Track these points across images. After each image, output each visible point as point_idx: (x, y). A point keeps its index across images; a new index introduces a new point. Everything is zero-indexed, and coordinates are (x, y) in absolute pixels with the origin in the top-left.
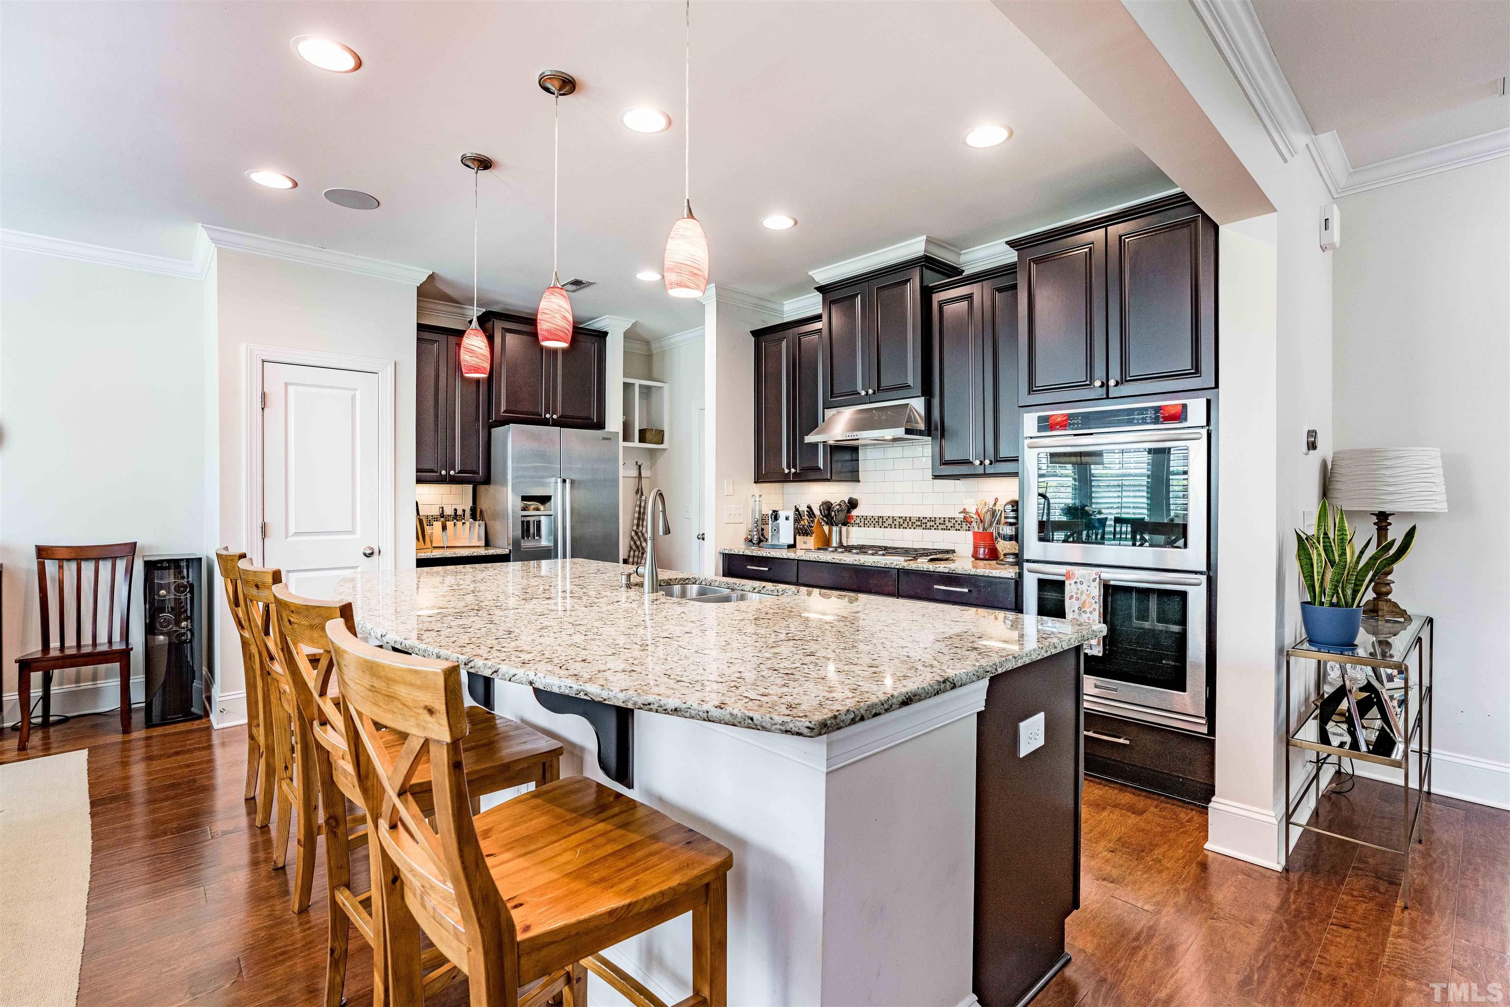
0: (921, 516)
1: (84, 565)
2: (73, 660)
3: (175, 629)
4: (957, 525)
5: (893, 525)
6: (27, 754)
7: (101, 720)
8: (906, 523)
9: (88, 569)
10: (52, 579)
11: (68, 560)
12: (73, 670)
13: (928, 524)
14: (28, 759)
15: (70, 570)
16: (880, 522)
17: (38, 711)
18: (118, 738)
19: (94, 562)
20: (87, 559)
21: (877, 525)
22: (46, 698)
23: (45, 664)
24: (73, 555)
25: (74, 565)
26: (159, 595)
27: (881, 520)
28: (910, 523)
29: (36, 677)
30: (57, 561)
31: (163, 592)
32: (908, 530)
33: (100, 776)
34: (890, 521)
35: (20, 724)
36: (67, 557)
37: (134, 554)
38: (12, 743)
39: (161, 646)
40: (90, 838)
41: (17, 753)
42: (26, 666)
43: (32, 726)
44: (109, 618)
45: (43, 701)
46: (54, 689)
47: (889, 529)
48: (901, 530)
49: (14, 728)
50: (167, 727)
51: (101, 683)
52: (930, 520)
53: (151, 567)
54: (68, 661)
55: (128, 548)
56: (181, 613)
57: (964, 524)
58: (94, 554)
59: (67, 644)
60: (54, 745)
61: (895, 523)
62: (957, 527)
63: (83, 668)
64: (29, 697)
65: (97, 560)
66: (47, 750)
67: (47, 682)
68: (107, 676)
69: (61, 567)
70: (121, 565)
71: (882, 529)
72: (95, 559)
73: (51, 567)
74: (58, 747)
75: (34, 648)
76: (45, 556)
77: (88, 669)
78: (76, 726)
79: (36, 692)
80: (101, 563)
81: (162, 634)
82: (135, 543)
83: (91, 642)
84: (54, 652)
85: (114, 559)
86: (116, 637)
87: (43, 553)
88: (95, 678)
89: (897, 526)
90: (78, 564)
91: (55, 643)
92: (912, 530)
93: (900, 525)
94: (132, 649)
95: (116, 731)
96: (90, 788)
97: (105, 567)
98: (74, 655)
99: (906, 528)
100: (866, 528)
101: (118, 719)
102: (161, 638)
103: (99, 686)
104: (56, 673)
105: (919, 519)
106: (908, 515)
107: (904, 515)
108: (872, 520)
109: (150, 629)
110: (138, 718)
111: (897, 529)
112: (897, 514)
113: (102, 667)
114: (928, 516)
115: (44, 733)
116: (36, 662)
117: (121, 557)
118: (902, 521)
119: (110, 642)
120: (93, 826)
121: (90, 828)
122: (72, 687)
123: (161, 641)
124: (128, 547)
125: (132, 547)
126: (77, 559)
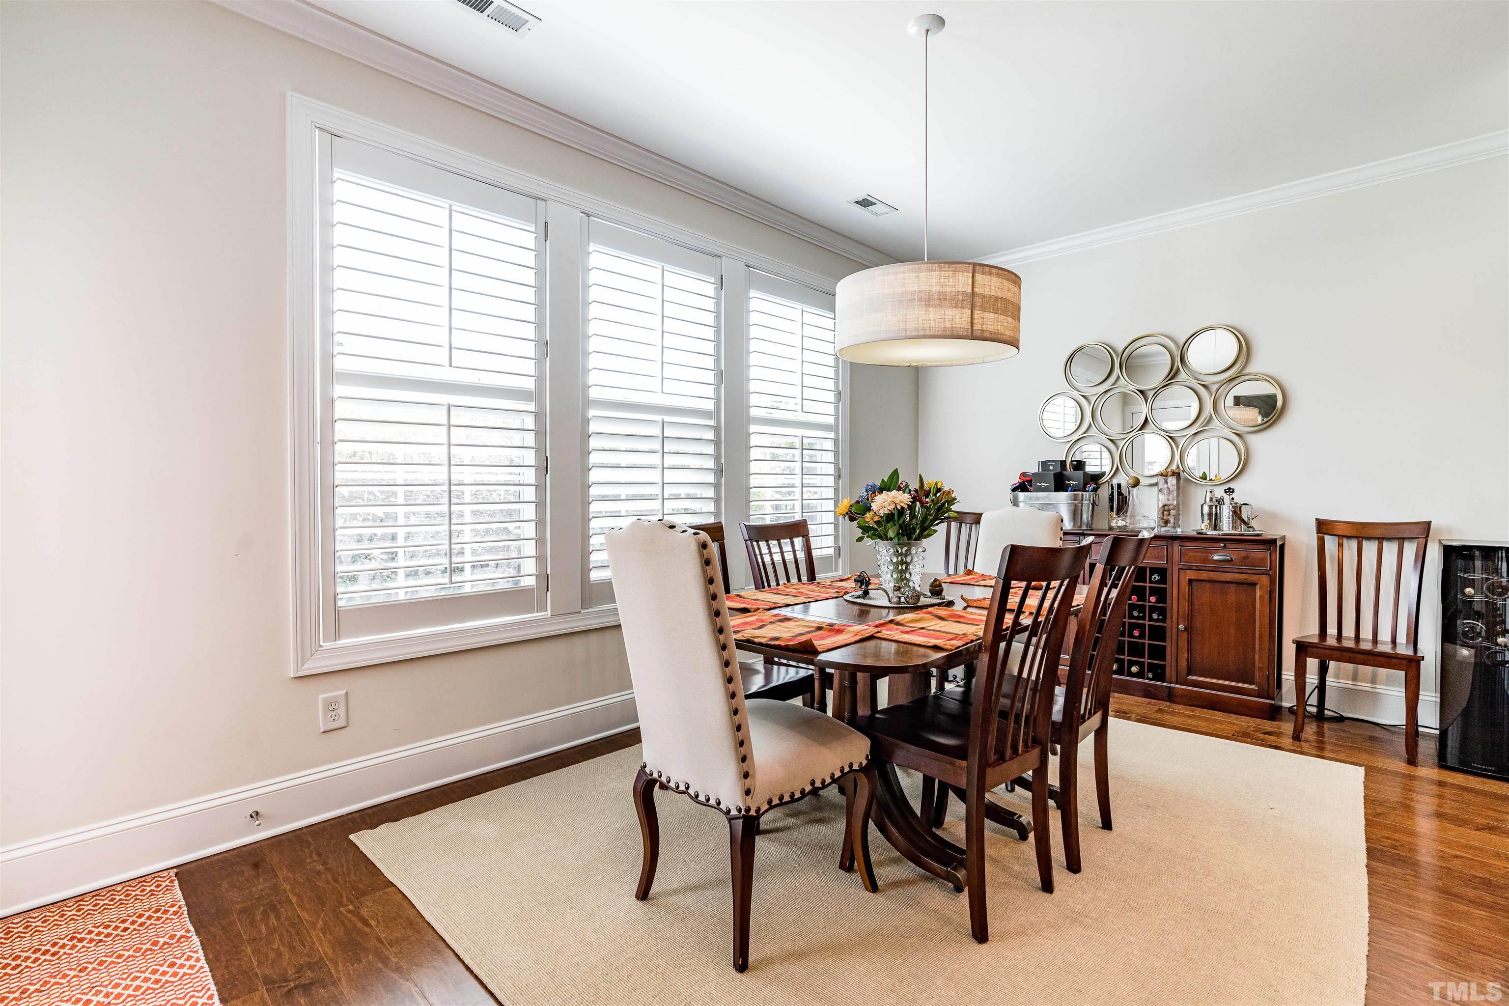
1: (1365, 544)
2: (1352, 655)
3: (1485, 644)
6: (1301, 747)
7: (1380, 734)
9: (1370, 549)
10: (1331, 558)
11: (1349, 537)
12: (1350, 666)
14: (1302, 753)
15: (1350, 549)
17: (1314, 700)
18: (1400, 766)
19: (1377, 542)
20: (1369, 538)
22: (1322, 687)
23: (1324, 651)
24: (1354, 533)
25: (1354, 544)
26: (1463, 593)
29: (1312, 664)
30: (1337, 537)
31: (1469, 590)
33: (1380, 814)
35: (1295, 708)
36: (1348, 534)
37: (1427, 537)
38: (1288, 727)
39: (1463, 663)
40: (1367, 909)
41: (1291, 740)
42: (1303, 649)
43: (1307, 714)
44: (1394, 613)
45: (1318, 690)
46: (1330, 680)
49: (1290, 710)
50: (1471, 778)
51: (1381, 688)
53: (1451, 553)
54: (1345, 654)
55: (1417, 531)
56: (1495, 624)
58: (1378, 533)
59: (1344, 634)
60: (1328, 747)
63: (1361, 667)
64: (1305, 682)
65: (1381, 540)
66: (1320, 751)
67: (1323, 671)
68: (1389, 682)
69: (1341, 545)
70: (1410, 550)
72: (1378, 538)
73: (1331, 543)
74: (1332, 751)
75: (1312, 631)
76: (1324, 531)
77: (1366, 670)
78: (1352, 731)
79: (1312, 679)
80: (1386, 544)
81: (1465, 645)
82: (1429, 523)
83: (1370, 637)
84: (1331, 641)
85: (1401, 540)
86: (1402, 638)
87: (1323, 527)
88: (1374, 681)
90: (1358, 543)
91: (1332, 630)
94: (1423, 658)
95: (1397, 755)
96: (1366, 825)
97: (1390, 550)
98: (1352, 648)
101: (1402, 740)
102: (1465, 652)
103: (1378, 690)
104: (1332, 665)
109: (1449, 634)
110: (1427, 748)
113: (1383, 672)
115: (1318, 726)
116: (1313, 647)
117: (1411, 539)
119: (1394, 641)
120: (1372, 890)
121: (1366, 891)
122: (1348, 683)
123: (1465, 657)
124: (1419, 526)
125: (1425, 529)
126: (1358, 537)
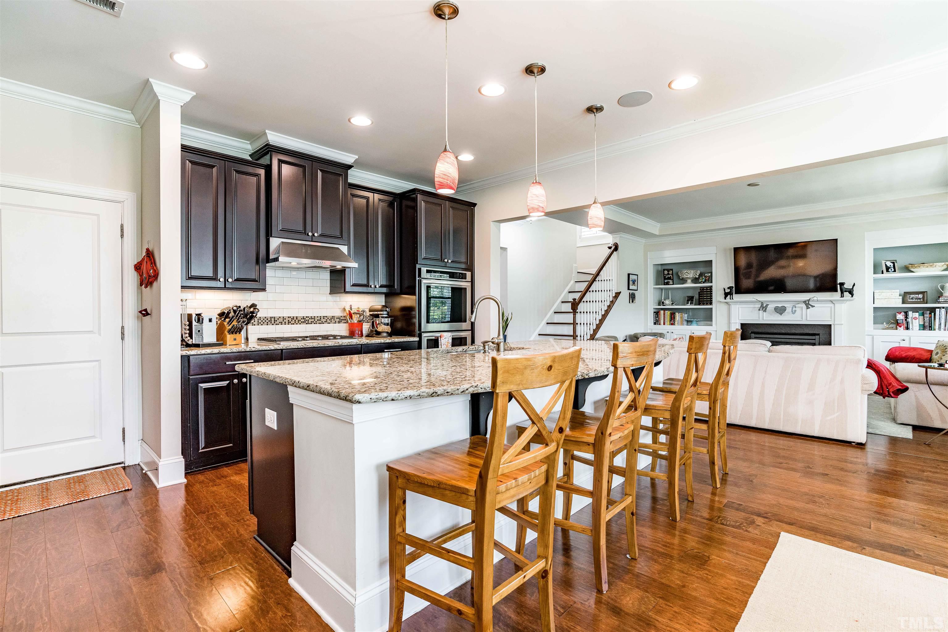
0: (305, 315)
4: (328, 320)
5: (283, 323)
8: (293, 320)
13: (310, 321)
16: (272, 321)
21: (269, 323)
27: (273, 319)
28: (297, 321)
32: (295, 325)
34: (281, 320)
47: (280, 326)
48: (290, 325)
52: (311, 318)
57: (332, 320)
61: (285, 321)
62: (328, 321)
71: (274, 326)
89: (287, 323)
92: (298, 325)
93: (289, 322)
99: (294, 324)
100: (260, 326)
105: (303, 318)
106: (295, 315)
107: (292, 315)
108: (265, 319)
111: (287, 325)
112: (286, 315)
114: (310, 315)
118: (290, 319)
